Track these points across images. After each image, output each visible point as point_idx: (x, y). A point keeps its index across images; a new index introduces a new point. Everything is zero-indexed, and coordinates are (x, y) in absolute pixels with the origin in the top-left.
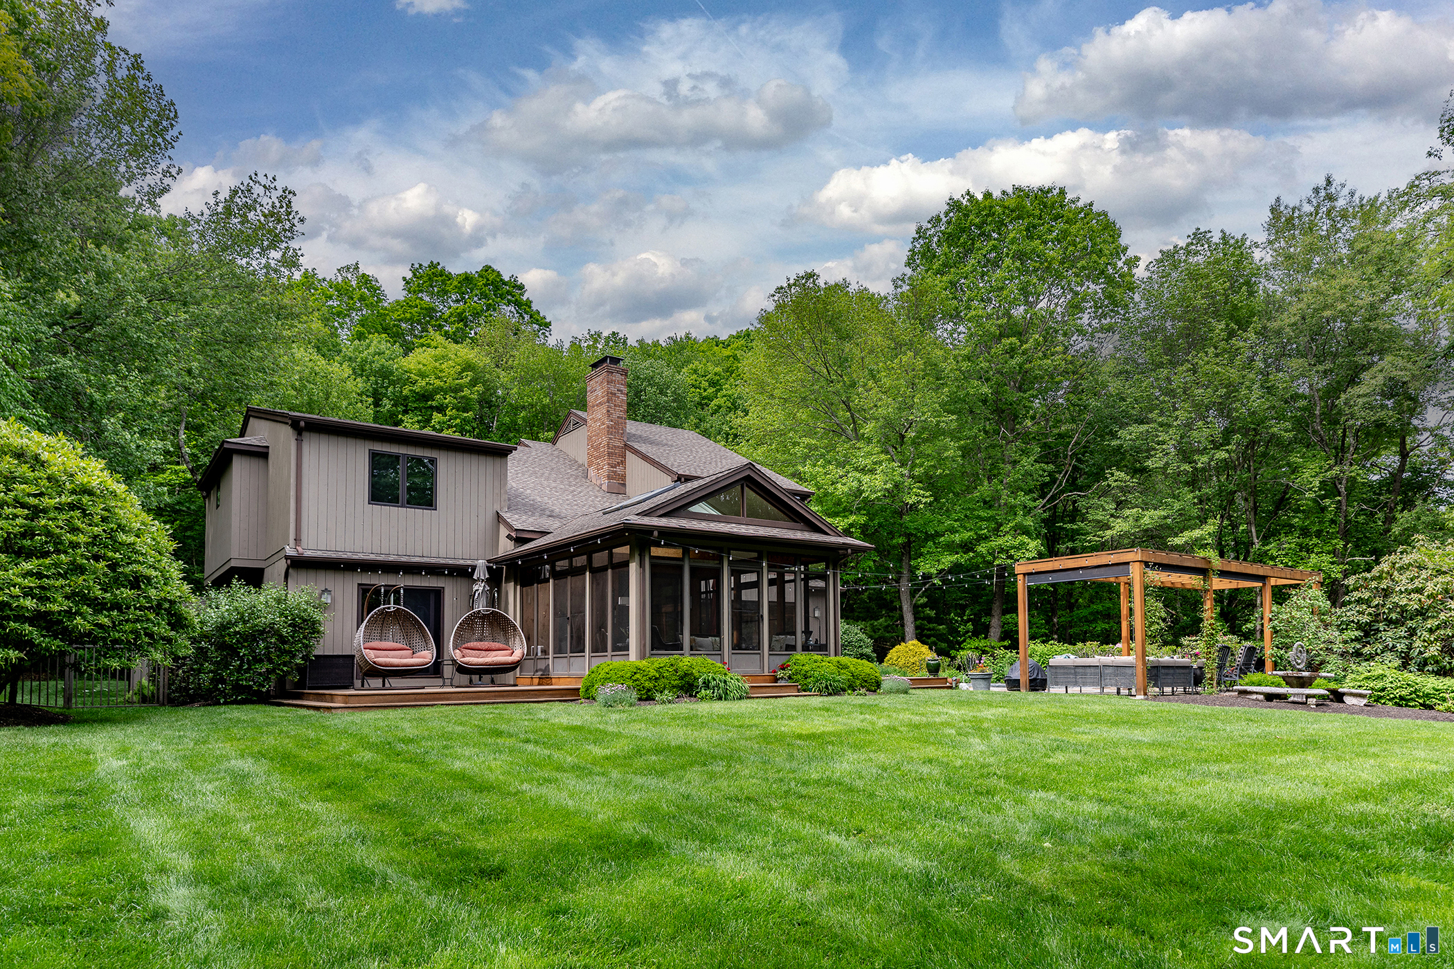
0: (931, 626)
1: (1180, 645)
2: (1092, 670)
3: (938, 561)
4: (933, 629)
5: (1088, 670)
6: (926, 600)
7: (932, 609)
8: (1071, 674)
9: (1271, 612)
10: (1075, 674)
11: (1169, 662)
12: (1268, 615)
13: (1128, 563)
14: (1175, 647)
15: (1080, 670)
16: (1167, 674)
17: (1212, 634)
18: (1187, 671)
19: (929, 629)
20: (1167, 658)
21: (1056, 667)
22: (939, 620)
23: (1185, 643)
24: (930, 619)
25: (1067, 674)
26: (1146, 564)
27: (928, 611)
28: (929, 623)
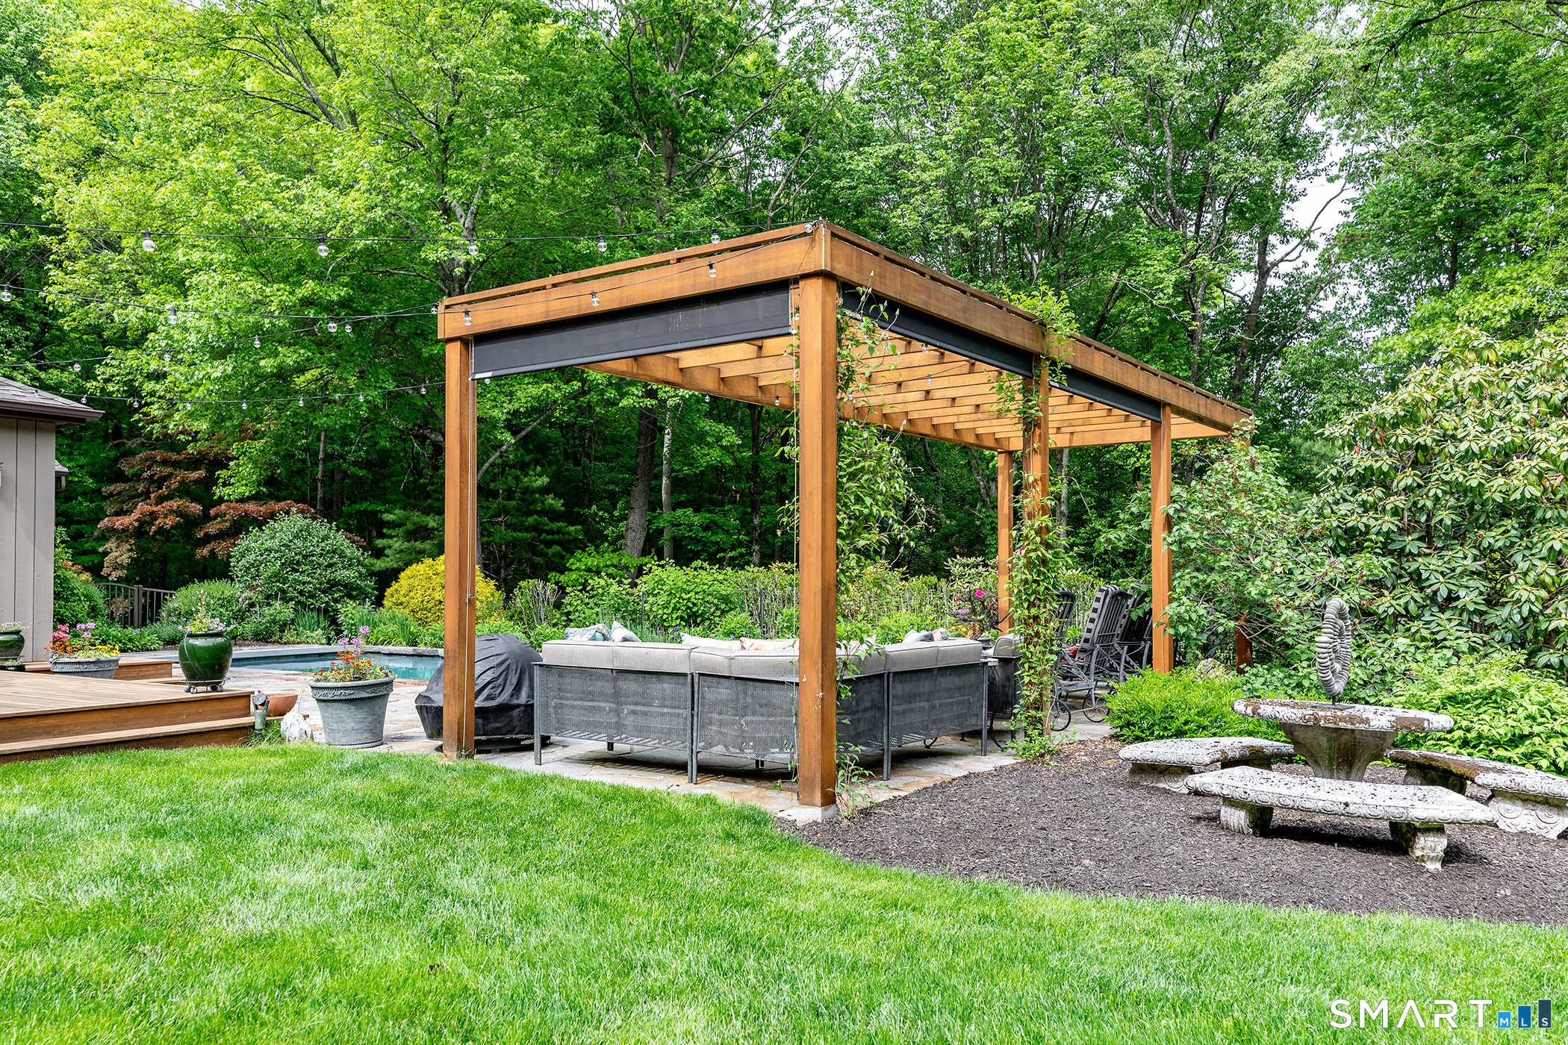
0: (555, 526)
1: (947, 575)
2: (667, 686)
3: (512, 394)
4: (558, 532)
5: (657, 688)
6: (545, 480)
7: (558, 496)
8: (603, 696)
9: (1172, 500)
10: (617, 696)
11: (919, 656)
12: (1162, 508)
13: (782, 285)
14: (934, 579)
15: (629, 685)
16: (911, 698)
17: (1044, 562)
18: (971, 678)
19: (551, 532)
20: (912, 642)
21: (561, 670)
22: (570, 517)
23: (956, 570)
24: (553, 515)
25: (592, 696)
26: (848, 291)
27: (550, 500)
28: (552, 520)
